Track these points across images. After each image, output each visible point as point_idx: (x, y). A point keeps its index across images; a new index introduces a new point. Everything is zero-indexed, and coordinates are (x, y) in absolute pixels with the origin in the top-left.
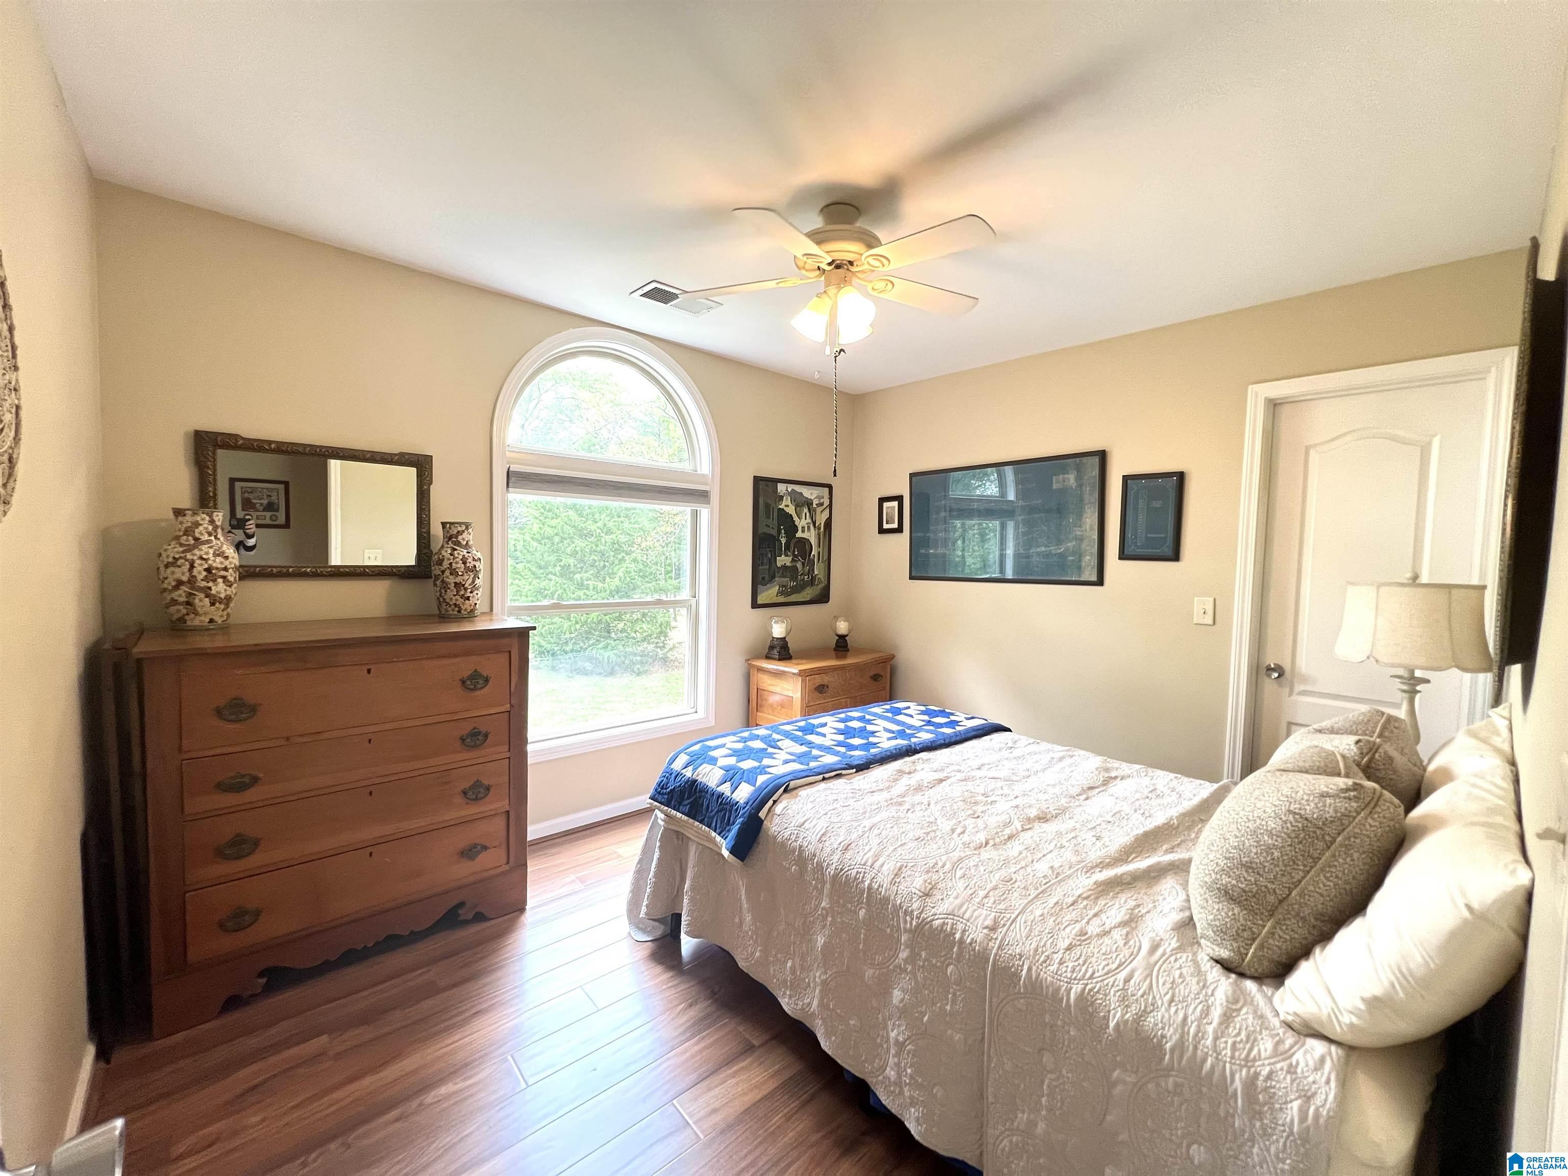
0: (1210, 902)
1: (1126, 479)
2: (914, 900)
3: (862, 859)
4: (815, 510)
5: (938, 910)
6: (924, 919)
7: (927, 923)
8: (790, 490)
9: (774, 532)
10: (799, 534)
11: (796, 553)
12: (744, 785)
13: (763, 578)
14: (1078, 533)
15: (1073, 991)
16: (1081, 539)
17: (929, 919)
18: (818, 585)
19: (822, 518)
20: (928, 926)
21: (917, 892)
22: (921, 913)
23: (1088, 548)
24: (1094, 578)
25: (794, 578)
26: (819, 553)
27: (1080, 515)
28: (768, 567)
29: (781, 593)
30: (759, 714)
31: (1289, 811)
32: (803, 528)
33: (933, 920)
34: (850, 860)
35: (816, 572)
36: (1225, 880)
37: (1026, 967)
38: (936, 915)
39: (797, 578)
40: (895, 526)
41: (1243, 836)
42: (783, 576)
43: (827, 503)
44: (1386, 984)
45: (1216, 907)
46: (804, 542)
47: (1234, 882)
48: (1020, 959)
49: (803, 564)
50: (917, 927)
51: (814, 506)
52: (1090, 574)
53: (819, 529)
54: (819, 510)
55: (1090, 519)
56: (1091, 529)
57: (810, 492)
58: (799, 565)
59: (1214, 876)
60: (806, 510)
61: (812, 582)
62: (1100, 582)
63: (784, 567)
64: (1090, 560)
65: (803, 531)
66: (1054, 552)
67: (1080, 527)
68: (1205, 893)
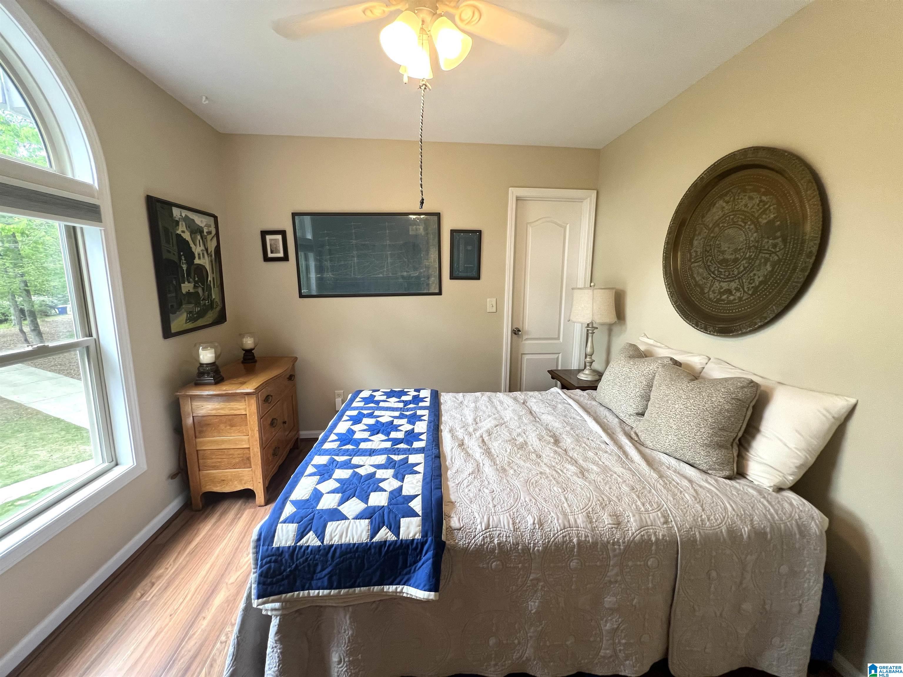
0: (711, 452)
1: (453, 232)
2: (614, 532)
3: (560, 525)
4: (206, 238)
5: (632, 530)
6: (628, 541)
7: (631, 542)
8: (184, 215)
9: (175, 258)
10: (197, 261)
11: (197, 279)
12: (404, 521)
13: (172, 306)
14: (427, 264)
15: (723, 531)
16: (428, 268)
17: (631, 539)
18: (216, 308)
19: (212, 245)
20: (633, 543)
21: (613, 526)
22: (624, 539)
23: (433, 273)
24: (437, 291)
25: (197, 304)
26: (213, 278)
27: (428, 251)
28: (174, 295)
29: (190, 319)
30: (198, 440)
31: (733, 399)
32: (199, 254)
33: (635, 538)
34: (550, 531)
35: (214, 297)
36: (716, 439)
37: (697, 533)
38: (634, 534)
39: (200, 303)
40: (281, 255)
41: (715, 416)
42: (189, 303)
43: (214, 232)
44: (804, 457)
45: (715, 453)
46: (201, 268)
47: (719, 439)
48: (692, 531)
49: (203, 289)
50: (625, 549)
51: (205, 234)
52: (435, 289)
53: (211, 256)
54: (209, 237)
55: (433, 255)
56: (434, 261)
57: (200, 219)
58: (200, 291)
59: (709, 439)
60: (199, 237)
61: (211, 306)
62: (440, 293)
63: (188, 293)
64: (433, 280)
65: (199, 258)
66: (412, 275)
67: (428, 259)
68: (706, 449)
